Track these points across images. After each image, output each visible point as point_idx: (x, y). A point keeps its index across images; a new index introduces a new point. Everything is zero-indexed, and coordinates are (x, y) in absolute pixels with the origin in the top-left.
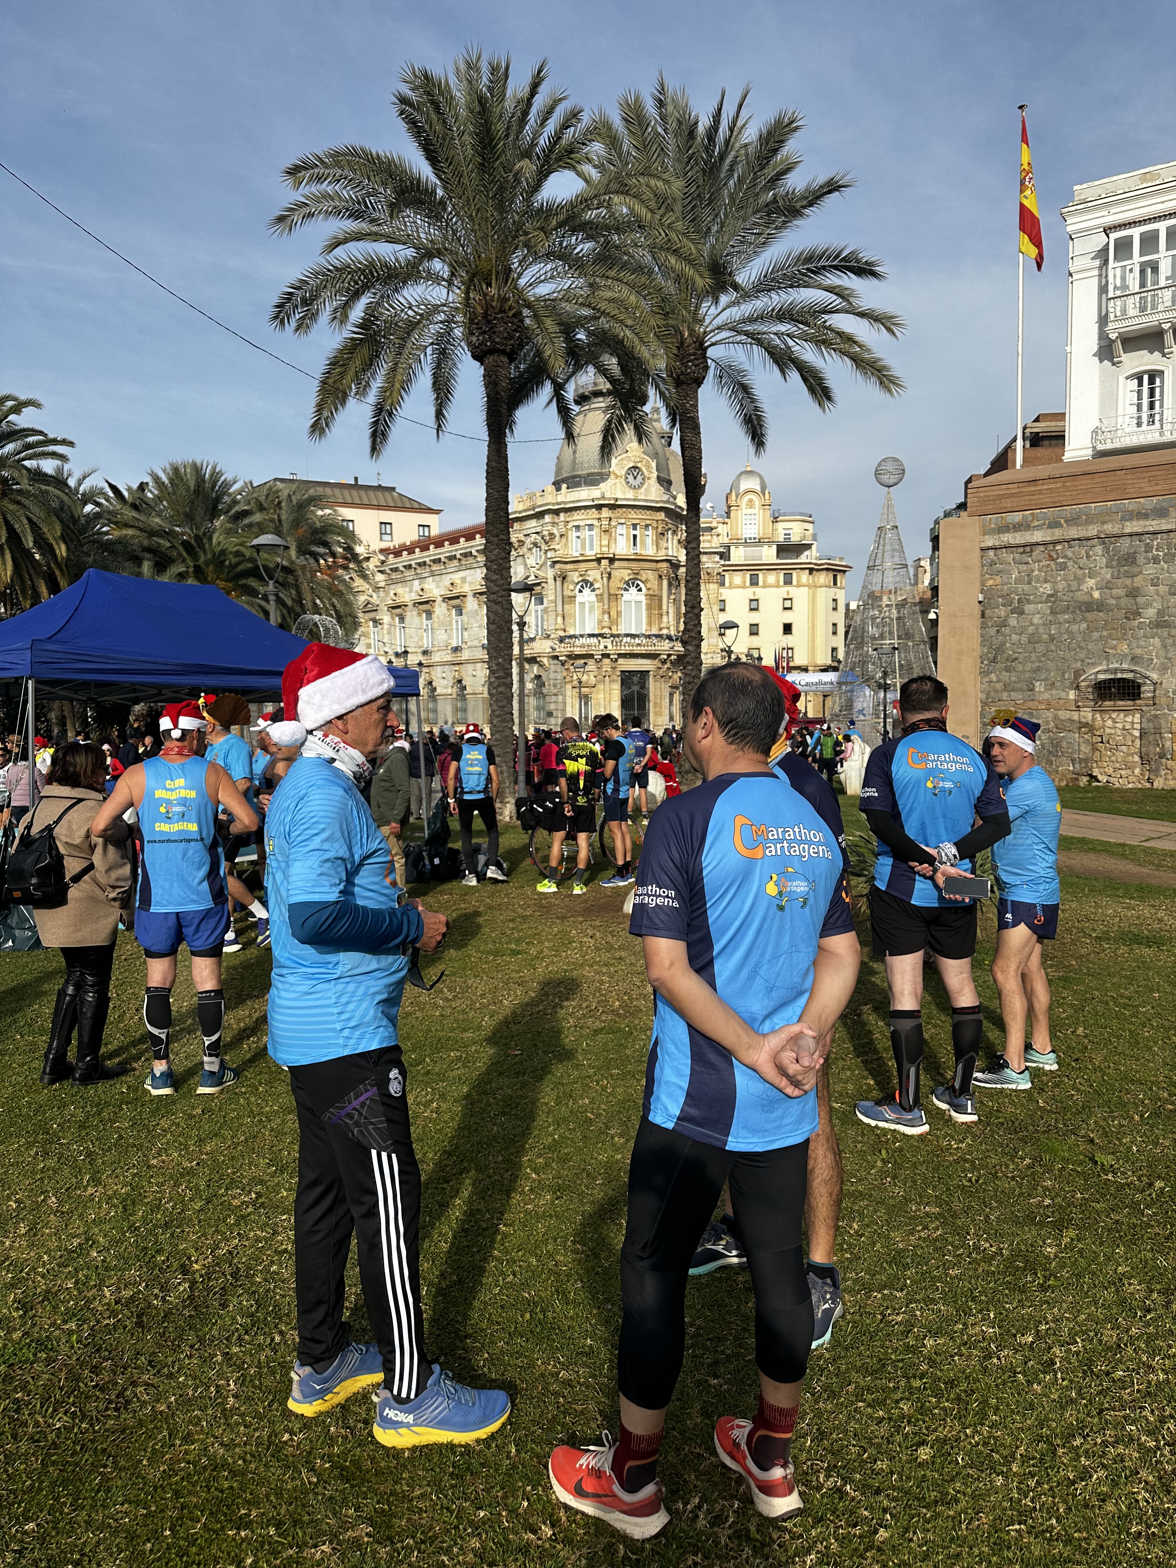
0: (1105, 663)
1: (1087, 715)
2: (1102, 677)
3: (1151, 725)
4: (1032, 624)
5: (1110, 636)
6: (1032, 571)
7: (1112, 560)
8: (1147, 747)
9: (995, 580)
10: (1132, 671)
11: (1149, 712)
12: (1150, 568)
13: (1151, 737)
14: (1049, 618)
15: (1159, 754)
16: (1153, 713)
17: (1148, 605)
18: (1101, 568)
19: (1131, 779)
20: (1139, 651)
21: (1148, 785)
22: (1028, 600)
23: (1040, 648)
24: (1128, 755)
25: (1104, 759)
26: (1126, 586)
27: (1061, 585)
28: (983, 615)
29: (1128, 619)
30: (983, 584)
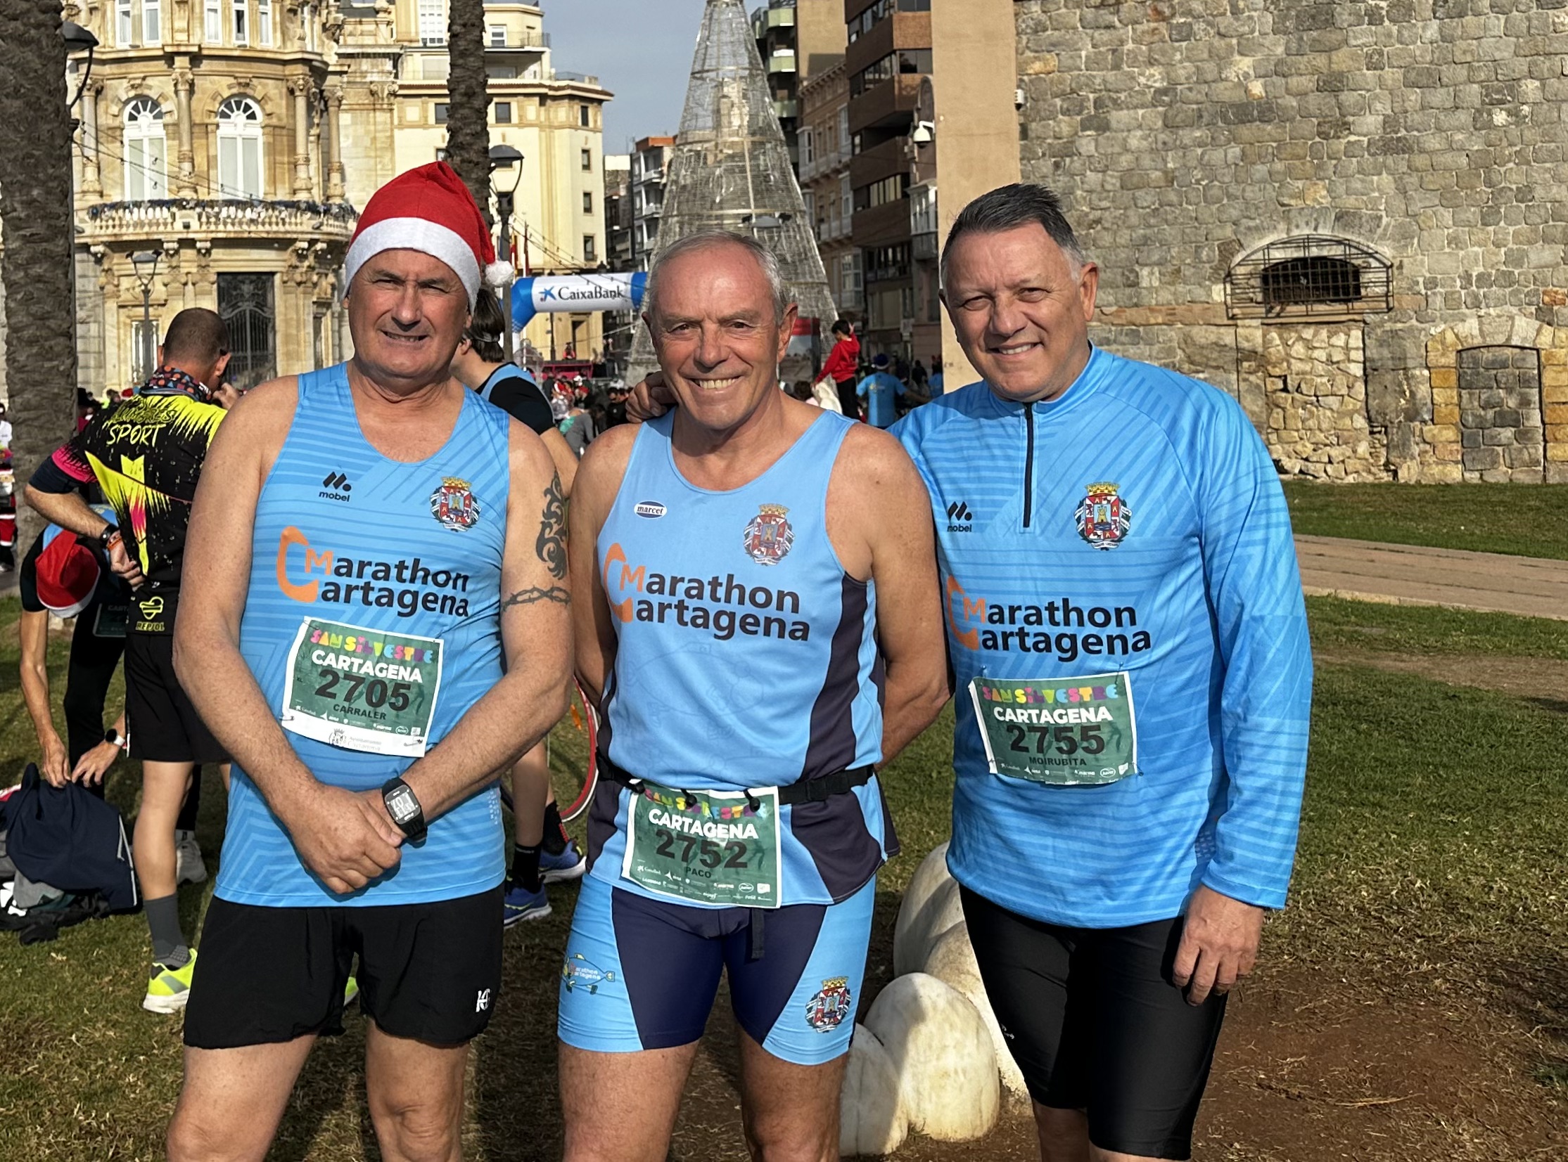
0: (1282, 226)
1: (1252, 333)
2: (1278, 255)
3: (1386, 353)
4: (1126, 150)
5: (1289, 172)
6: (1122, 42)
7: (1286, 18)
8: (1382, 397)
9: (1046, 61)
10: (1339, 242)
11: (1383, 322)
12: (1363, 33)
13: (1389, 377)
14: (1162, 137)
15: (1406, 411)
16: (1388, 326)
17: (1364, 107)
18: (1262, 34)
19: (1352, 464)
20: (1350, 202)
21: (1386, 477)
22: (1115, 101)
23: (1147, 198)
24: (1342, 414)
25: (1291, 423)
26: (1316, 71)
27: (1183, 71)
28: (1024, 133)
29: (1326, 136)
30: (1021, 71)
